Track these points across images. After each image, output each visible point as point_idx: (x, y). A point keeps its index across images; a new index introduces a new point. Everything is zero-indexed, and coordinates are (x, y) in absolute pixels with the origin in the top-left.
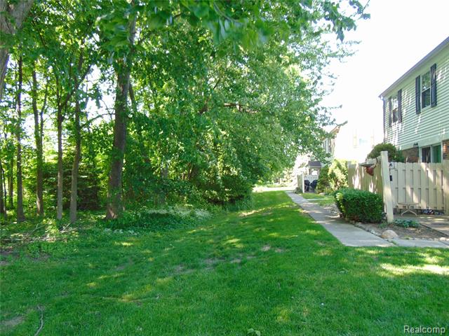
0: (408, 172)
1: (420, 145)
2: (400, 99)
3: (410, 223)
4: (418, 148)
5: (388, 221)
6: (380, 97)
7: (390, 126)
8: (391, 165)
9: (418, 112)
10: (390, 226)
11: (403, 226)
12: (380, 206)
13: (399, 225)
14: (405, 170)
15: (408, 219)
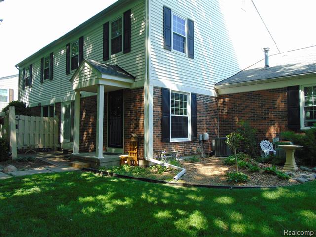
0: (32, 122)
1: (42, 105)
2: (31, 72)
3: (28, 158)
4: (41, 106)
5: (13, 159)
6: (16, 66)
7: (24, 89)
8: (17, 117)
9: (42, 82)
10: (14, 162)
11: (23, 161)
12: (7, 148)
13: (20, 161)
14: (30, 121)
15: (27, 156)
